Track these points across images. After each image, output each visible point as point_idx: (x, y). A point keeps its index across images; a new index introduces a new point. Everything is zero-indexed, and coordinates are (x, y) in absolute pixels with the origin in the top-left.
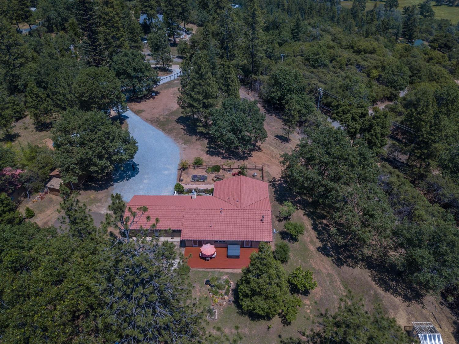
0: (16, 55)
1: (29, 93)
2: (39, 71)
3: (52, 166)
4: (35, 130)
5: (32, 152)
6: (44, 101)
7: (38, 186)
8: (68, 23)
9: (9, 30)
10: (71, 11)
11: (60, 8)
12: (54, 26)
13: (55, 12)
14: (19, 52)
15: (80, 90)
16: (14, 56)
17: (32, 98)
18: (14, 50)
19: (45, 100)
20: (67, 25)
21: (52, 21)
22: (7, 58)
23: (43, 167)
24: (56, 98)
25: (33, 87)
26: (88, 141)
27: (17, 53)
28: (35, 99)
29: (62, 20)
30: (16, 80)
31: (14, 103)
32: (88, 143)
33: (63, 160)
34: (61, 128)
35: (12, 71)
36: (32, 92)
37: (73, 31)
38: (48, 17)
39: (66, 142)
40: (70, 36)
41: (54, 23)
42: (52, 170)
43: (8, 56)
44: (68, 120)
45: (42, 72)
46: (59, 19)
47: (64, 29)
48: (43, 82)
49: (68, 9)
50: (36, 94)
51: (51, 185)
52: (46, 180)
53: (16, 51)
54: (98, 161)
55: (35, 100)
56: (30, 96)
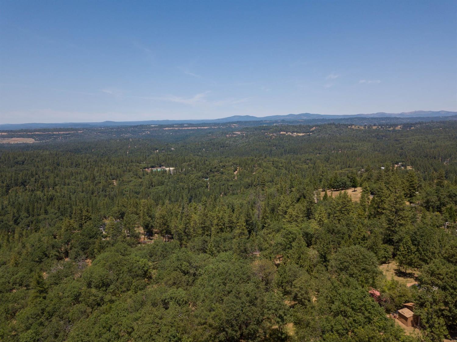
0: (401, 217)
1: (403, 244)
2: (416, 232)
3: (407, 299)
4: (394, 274)
5: (393, 284)
6: (412, 254)
7: (391, 309)
8: (445, 208)
9: (402, 199)
10: (452, 198)
11: (442, 195)
12: (430, 207)
13: (436, 197)
14: (403, 216)
15: (451, 252)
16: (399, 217)
17: (404, 248)
18: (401, 213)
19: (414, 253)
20: (443, 209)
21: (431, 203)
22: (393, 218)
23: (401, 296)
24: (425, 254)
25: (408, 241)
26: (451, 287)
27: (402, 216)
28: (406, 249)
29: (441, 204)
30: (393, 235)
31: (385, 250)
32: (450, 289)
33: (422, 295)
34: (429, 270)
35: (392, 228)
36: (406, 244)
37: (449, 214)
38: (428, 200)
39: (430, 282)
40: (445, 217)
41: (432, 205)
42: (407, 302)
43: (394, 217)
44: (438, 266)
45: (418, 233)
46: (439, 203)
47: (440, 212)
48: (416, 241)
49: (450, 196)
50: (409, 246)
51: (402, 312)
52: (399, 307)
53: (401, 214)
54: (454, 309)
55: (406, 251)
56: (404, 247)
